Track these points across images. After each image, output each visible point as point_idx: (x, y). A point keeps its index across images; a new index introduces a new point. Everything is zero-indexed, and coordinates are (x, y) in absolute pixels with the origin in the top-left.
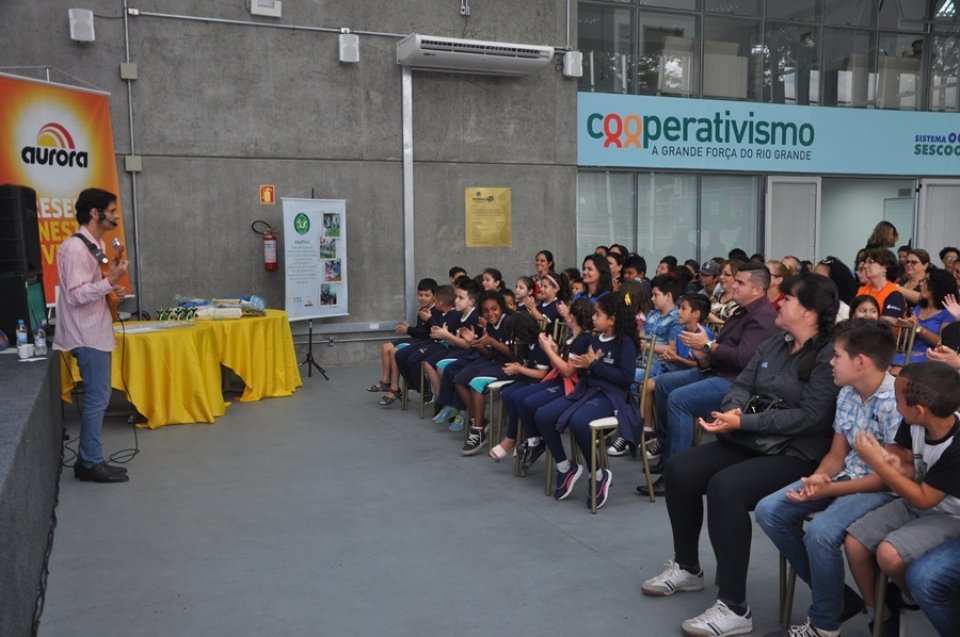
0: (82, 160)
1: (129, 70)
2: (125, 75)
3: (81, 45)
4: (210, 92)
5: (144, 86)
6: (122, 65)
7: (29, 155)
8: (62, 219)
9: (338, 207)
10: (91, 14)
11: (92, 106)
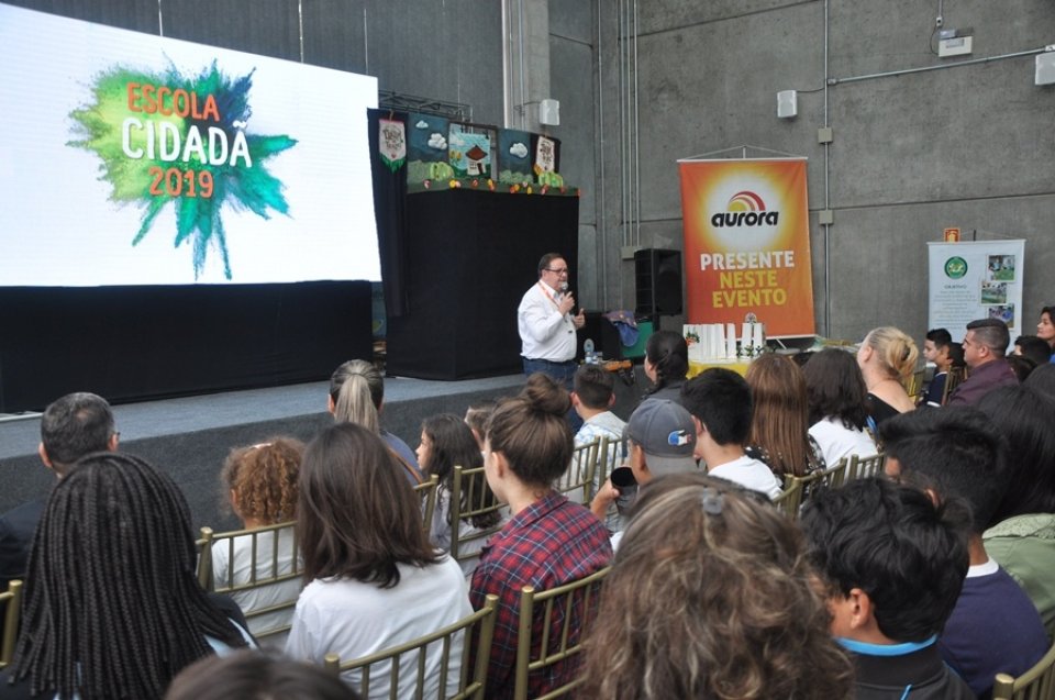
0: (772, 219)
1: (825, 135)
2: (822, 140)
3: (790, 120)
4: (899, 142)
5: (839, 145)
6: (820, 131)
7: (718, 220)
8: (747, 269)
9: (1015, 249)
10: (794, 92)
11: (788, 173)
